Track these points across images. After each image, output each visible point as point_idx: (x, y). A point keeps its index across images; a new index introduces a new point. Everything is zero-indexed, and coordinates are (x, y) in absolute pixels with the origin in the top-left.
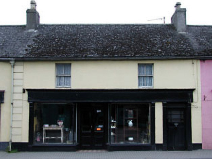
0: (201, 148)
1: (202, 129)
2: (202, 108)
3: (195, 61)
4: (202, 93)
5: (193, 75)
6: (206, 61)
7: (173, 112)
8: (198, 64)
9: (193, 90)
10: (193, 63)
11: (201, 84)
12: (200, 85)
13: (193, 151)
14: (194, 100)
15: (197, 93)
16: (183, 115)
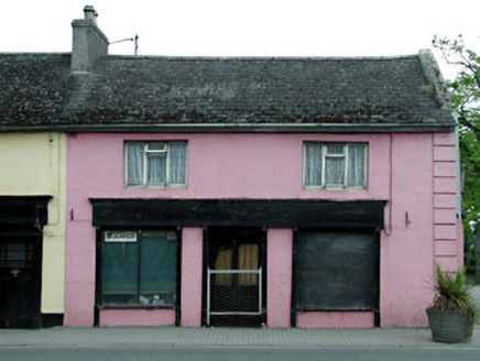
0: (61, 324)
1: (66, 282)
2: (66, 237)
3: (55, 136)
4: (68, 205)
5: (50, 165)
6: (79, 136)
7: (12, 246)
8: (61, 142)
9: (47, 199)
10: (51, 141)
11: (68, 185)
12: (64, 187)
13: (42, 330)
14: (50, 221)
15: (58, 205)
16: (31, 253)
